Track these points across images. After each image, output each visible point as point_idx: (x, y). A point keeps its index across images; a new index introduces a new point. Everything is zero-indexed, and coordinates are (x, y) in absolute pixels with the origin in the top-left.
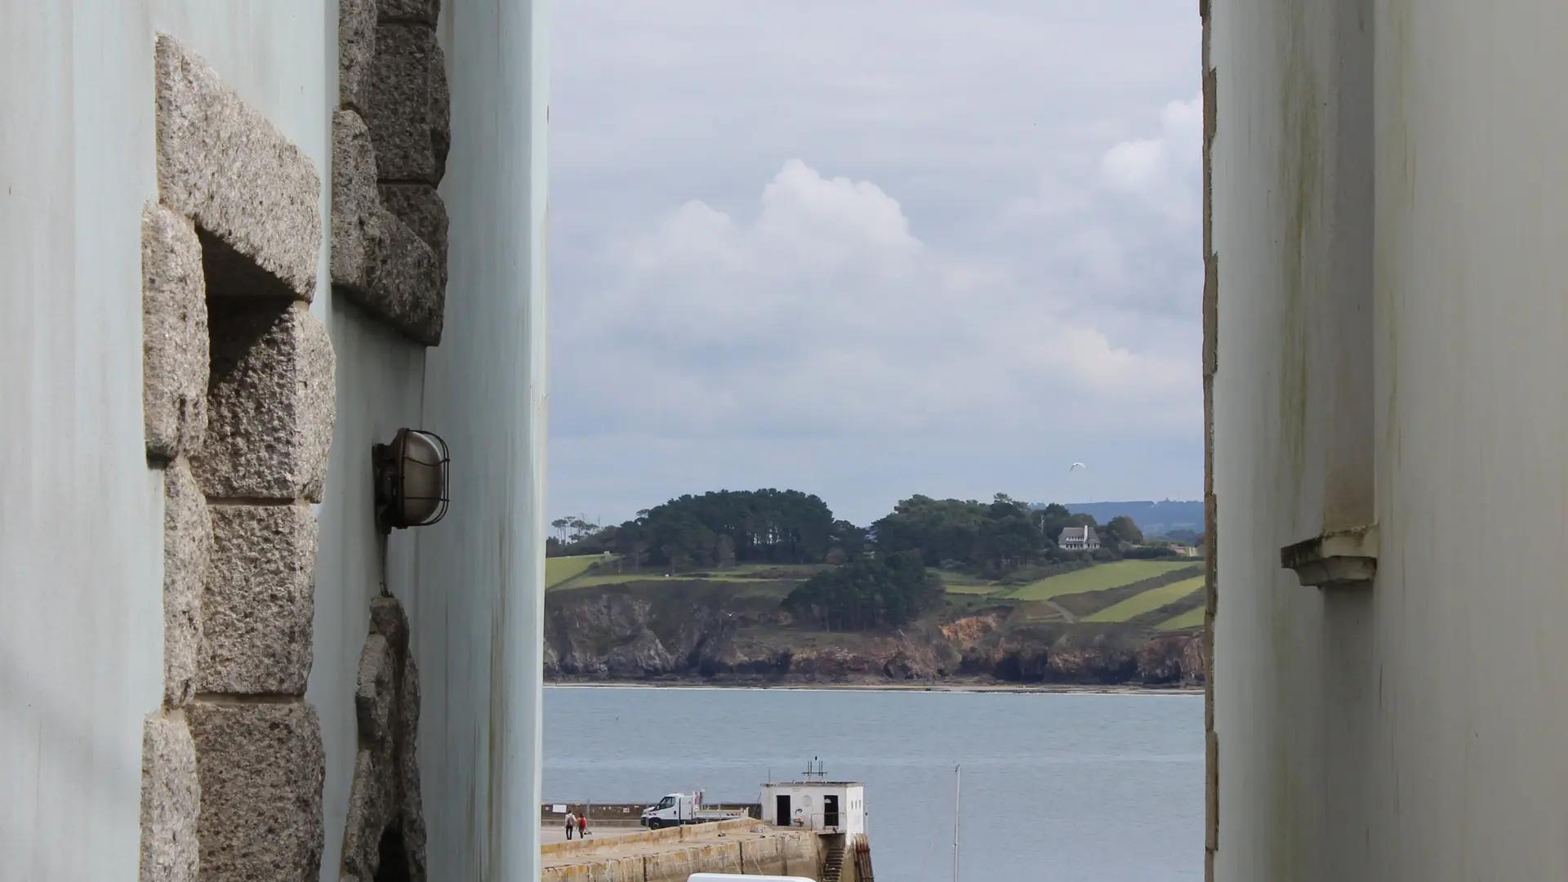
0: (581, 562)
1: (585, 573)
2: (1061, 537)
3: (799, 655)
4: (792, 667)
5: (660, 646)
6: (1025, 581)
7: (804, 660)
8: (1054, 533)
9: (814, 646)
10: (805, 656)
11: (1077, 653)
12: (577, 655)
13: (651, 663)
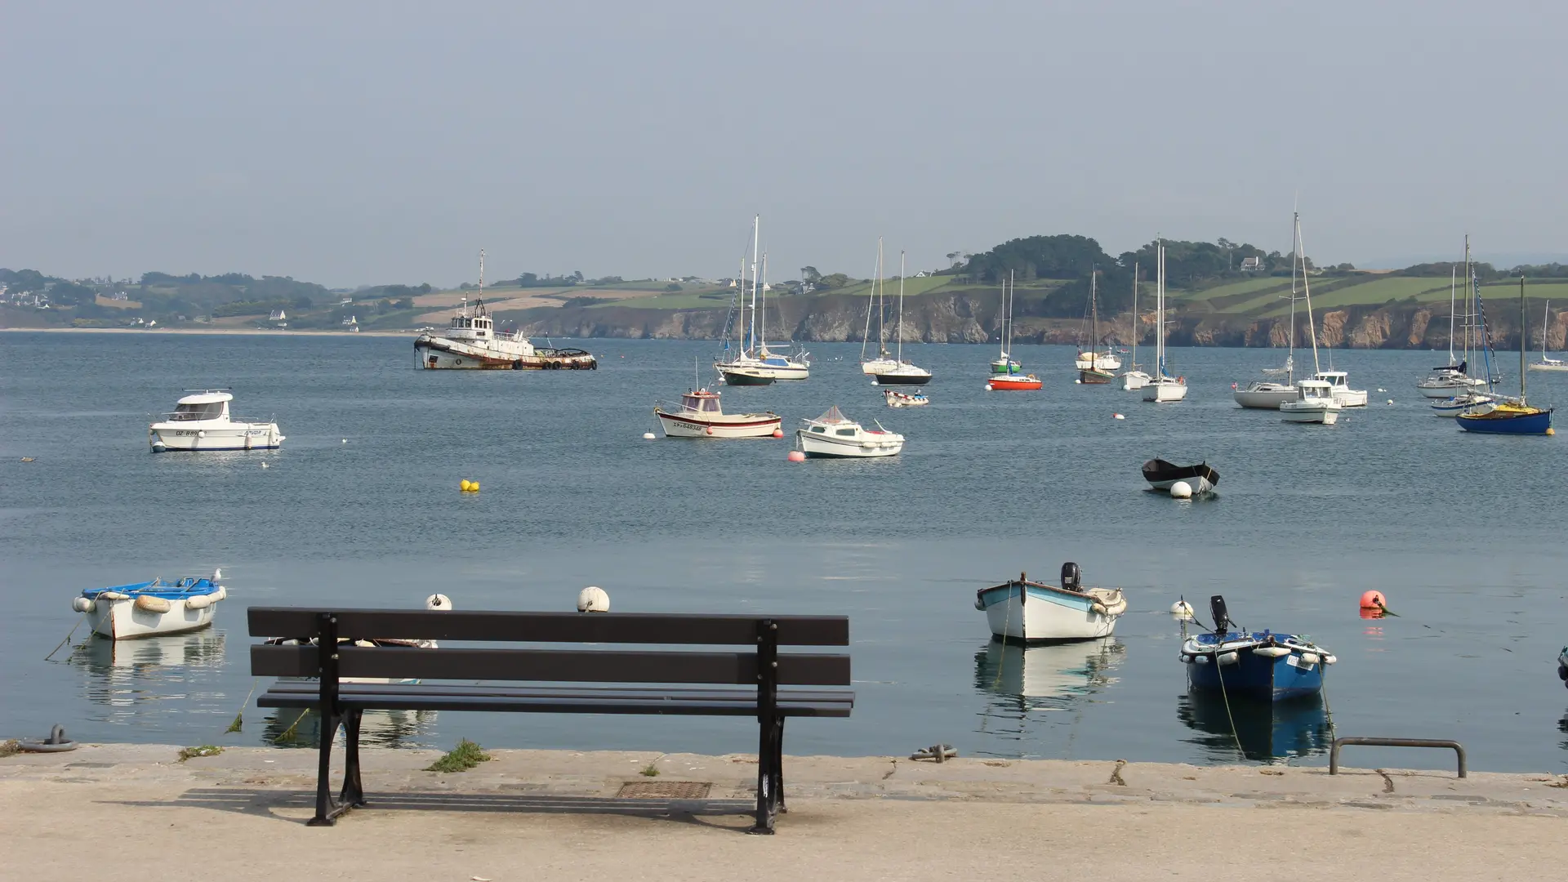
0: (947, 279)
1: (948, 284)
2: (1243, 263)
3: (1050, 332)
4: (1045, 340)
5: (979, 327)
6: (1202, 289)
7: (1052, 335)
8: (1238, 262)
9: (1059, 327)
10: (1053, 333)
11: (1210, 332)
12: (933, 333)
13: (972, 337)
